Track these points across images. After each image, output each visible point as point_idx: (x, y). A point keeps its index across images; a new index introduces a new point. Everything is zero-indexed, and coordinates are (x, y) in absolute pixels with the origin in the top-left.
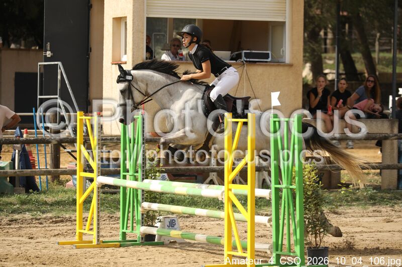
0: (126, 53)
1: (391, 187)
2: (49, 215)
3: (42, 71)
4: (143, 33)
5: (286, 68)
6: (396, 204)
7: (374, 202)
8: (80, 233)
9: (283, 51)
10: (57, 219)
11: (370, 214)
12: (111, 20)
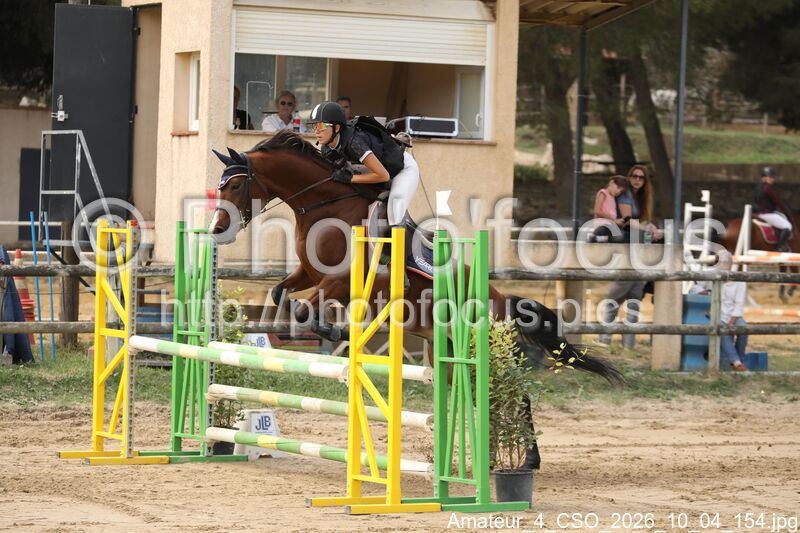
0: (197, 118)
1: (669, 367)
2: (52, 404)
3: (49, 146)
4: (228, 81)
5: (485, 150)
6: (673, 396)
7: (635, 392)
8: (99, 436)
9: (480, 119)
10: (64, 412)
11: (627, 414)
12: (173, 57)
